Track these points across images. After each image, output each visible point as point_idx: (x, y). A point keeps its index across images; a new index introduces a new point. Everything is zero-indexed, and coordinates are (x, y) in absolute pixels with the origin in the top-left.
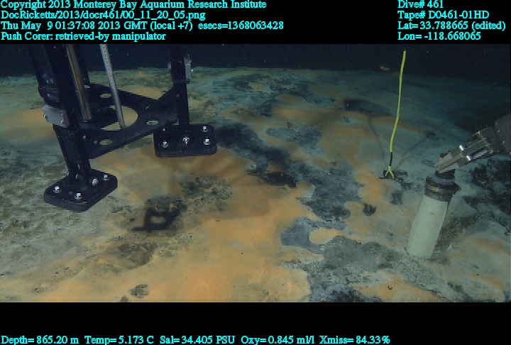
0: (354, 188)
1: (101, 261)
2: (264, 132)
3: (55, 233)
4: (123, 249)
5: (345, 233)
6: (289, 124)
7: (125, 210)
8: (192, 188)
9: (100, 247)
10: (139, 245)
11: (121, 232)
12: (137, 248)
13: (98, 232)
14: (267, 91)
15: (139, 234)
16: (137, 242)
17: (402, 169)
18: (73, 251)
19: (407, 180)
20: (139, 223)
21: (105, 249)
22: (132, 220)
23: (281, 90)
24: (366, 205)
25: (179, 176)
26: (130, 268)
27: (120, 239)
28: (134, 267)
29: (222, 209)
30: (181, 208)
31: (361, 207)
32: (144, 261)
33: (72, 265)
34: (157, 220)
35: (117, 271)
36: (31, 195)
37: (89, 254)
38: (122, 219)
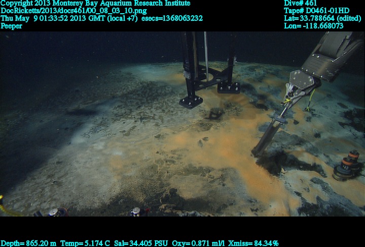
0: (291, 113)
1: (194, 127)
2: (259, 88)
3: (181, 116)
4: (201, 124)
5: (285, 130)
6: (269, 86)
7: (203, 111)
8: (228, 106)
11: (201, 118)
12: (206, 125)
13: (194, 118)
14: (262, 72)
15: (207, 120)
16: (207, 123)
17: (313, 108)
18: (185, 122)
19: (315, 113)
20: (208, 116)
21: (195, 123)
22: (205, 115)
23: (268, 73)
24: (295, 121)
25: (224, 101)
27: (201, 121)
28: (204, 131)
29: (238, 115)
30: (223, 113)
31: (293, 121)
32: (208, 129)
33: (185, 127)
34: (214, 116)
35: (199, 131)
36: (174, 102)
37: (190, 124)
38: (202, 114)
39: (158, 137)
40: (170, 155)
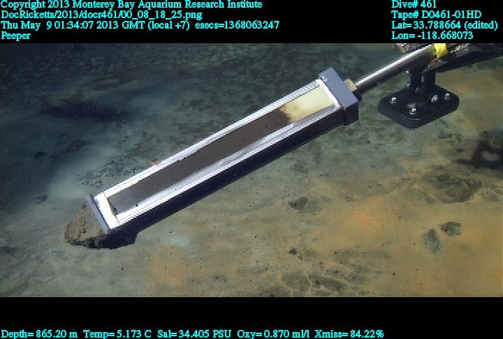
1: (416, 187)
3: (376, 147)
4: (442, 180)
7: (453, 138)
9: (418, 172)
10: (460, 180)
11: (443, 161)
12: (458, 183)
13: (418, 156)
15: (463, 167)
16: (460, 176)
21: (422, 175)
22: (460, 150)
26: (445, 201)
27: (441, 168)
28: (450, 202)
33: (385, 182)
35: (430, 201)
37: (404, 176)
38: (449, 147)
39: (299, 205)
40: (331, 264)
